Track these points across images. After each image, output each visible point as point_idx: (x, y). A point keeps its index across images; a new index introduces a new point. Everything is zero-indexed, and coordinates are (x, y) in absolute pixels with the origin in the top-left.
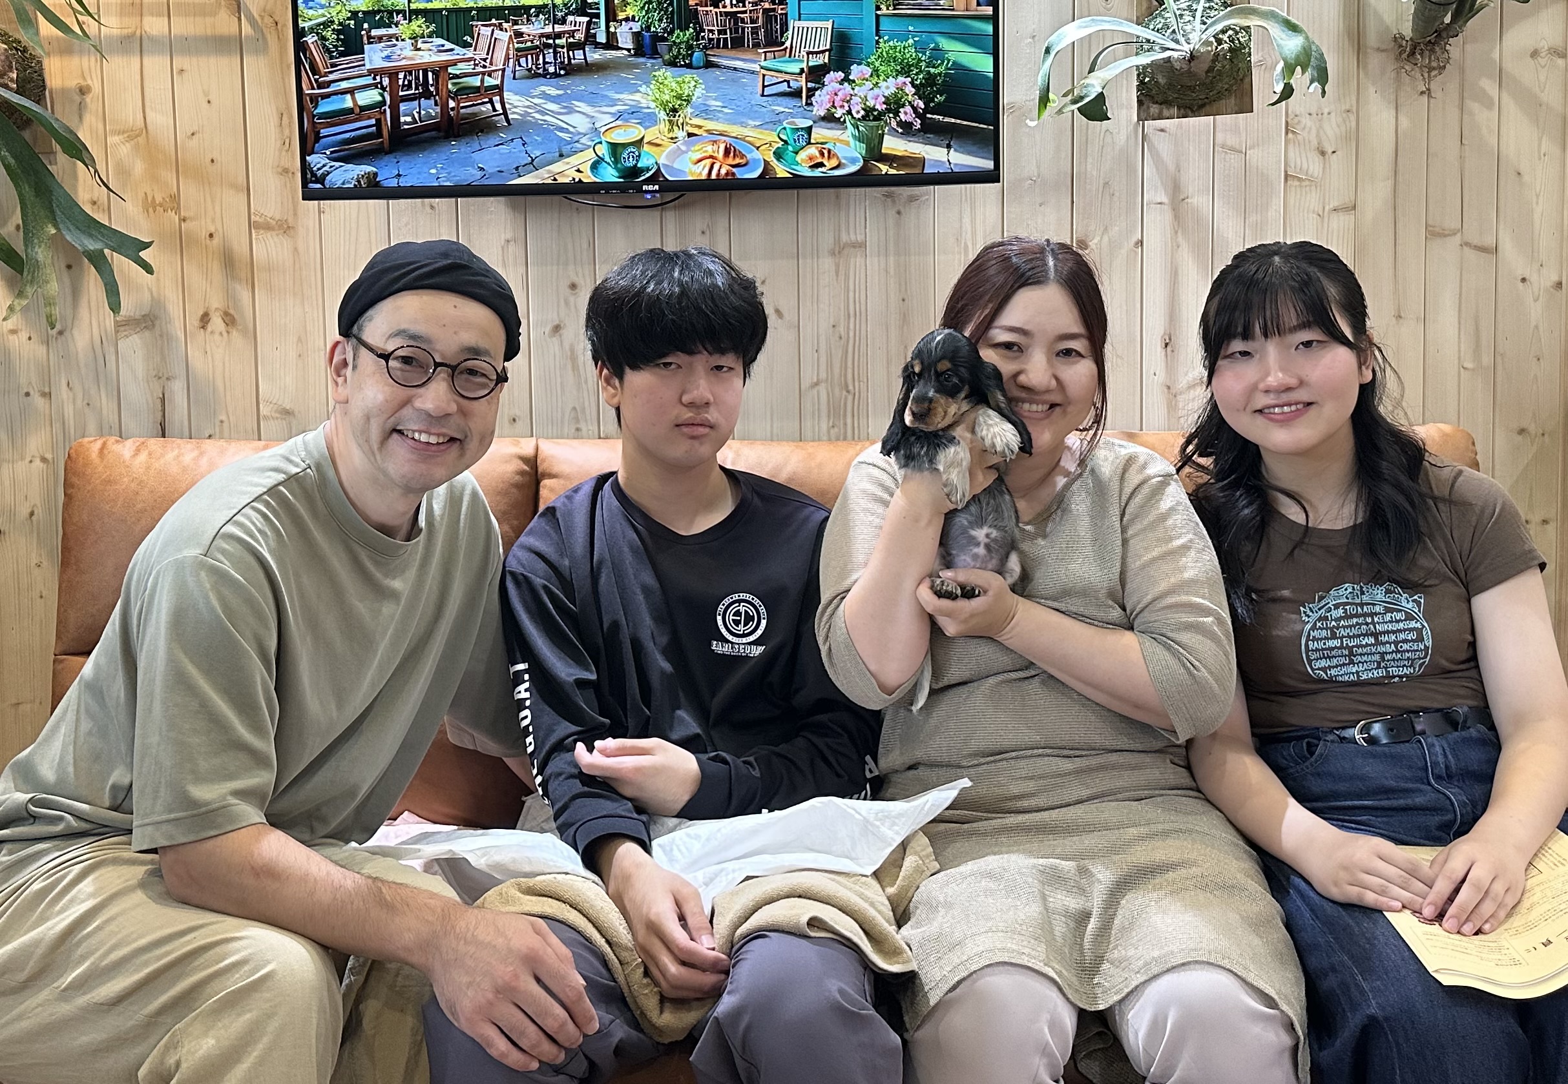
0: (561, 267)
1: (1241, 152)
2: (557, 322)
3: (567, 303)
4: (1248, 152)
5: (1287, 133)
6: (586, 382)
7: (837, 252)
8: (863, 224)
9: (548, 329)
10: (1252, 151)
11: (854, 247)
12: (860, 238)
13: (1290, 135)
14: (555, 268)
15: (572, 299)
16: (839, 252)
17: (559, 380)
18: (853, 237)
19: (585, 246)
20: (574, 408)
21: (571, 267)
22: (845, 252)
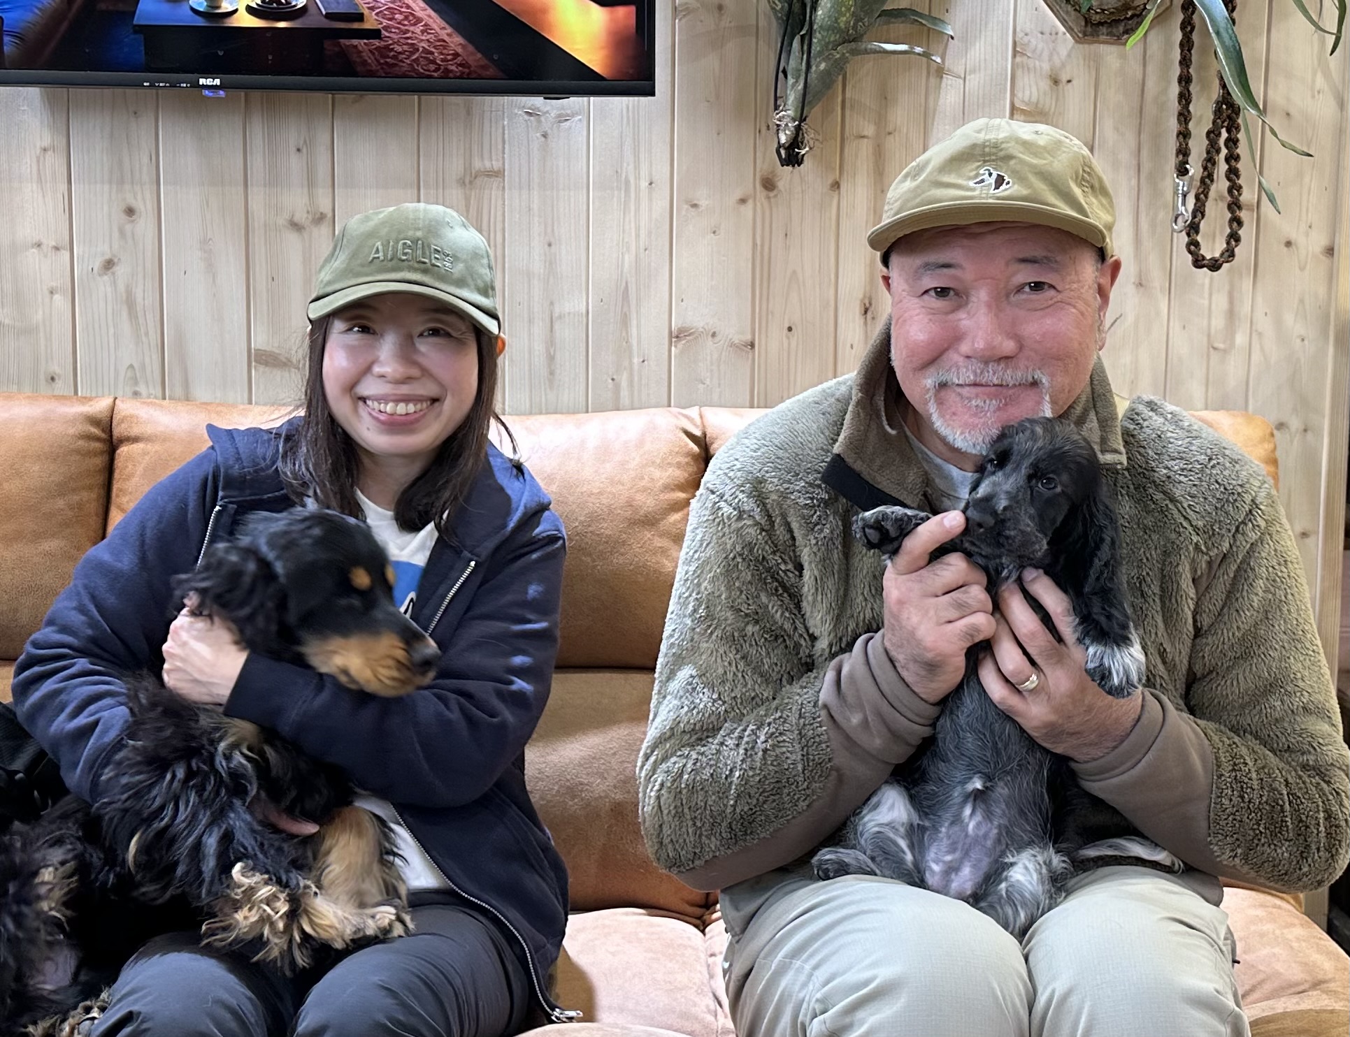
0: (114, 186)
1: (960, 77)
2: (108, 257)
3: (122, 232)
4: (968, 78)
5: (1014, 56)
6: (147, 334)
7: (467, 181)
8: (500, 147)
9: (98, 264)
10: (972, 76)
11: (488, 176)
12: (496, 165)
13: (1018, 59)
14: (106, 187)
15: (128, 227)
16: (471, 182)
17: (112, 331)
18: (488, 164)
19: (145, 160)
20: (131, 366)
21: (127, 187)
22: (478, 181)
